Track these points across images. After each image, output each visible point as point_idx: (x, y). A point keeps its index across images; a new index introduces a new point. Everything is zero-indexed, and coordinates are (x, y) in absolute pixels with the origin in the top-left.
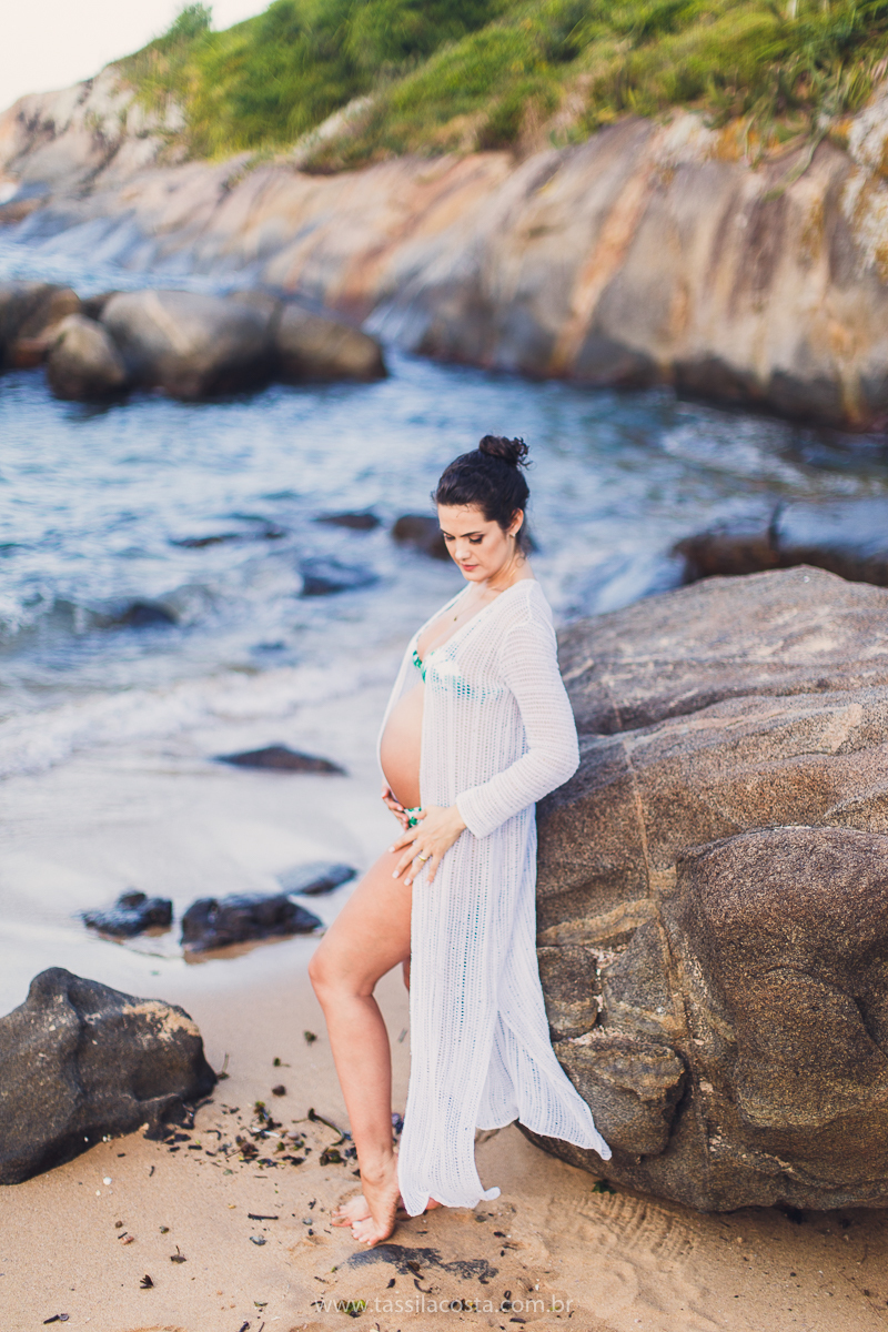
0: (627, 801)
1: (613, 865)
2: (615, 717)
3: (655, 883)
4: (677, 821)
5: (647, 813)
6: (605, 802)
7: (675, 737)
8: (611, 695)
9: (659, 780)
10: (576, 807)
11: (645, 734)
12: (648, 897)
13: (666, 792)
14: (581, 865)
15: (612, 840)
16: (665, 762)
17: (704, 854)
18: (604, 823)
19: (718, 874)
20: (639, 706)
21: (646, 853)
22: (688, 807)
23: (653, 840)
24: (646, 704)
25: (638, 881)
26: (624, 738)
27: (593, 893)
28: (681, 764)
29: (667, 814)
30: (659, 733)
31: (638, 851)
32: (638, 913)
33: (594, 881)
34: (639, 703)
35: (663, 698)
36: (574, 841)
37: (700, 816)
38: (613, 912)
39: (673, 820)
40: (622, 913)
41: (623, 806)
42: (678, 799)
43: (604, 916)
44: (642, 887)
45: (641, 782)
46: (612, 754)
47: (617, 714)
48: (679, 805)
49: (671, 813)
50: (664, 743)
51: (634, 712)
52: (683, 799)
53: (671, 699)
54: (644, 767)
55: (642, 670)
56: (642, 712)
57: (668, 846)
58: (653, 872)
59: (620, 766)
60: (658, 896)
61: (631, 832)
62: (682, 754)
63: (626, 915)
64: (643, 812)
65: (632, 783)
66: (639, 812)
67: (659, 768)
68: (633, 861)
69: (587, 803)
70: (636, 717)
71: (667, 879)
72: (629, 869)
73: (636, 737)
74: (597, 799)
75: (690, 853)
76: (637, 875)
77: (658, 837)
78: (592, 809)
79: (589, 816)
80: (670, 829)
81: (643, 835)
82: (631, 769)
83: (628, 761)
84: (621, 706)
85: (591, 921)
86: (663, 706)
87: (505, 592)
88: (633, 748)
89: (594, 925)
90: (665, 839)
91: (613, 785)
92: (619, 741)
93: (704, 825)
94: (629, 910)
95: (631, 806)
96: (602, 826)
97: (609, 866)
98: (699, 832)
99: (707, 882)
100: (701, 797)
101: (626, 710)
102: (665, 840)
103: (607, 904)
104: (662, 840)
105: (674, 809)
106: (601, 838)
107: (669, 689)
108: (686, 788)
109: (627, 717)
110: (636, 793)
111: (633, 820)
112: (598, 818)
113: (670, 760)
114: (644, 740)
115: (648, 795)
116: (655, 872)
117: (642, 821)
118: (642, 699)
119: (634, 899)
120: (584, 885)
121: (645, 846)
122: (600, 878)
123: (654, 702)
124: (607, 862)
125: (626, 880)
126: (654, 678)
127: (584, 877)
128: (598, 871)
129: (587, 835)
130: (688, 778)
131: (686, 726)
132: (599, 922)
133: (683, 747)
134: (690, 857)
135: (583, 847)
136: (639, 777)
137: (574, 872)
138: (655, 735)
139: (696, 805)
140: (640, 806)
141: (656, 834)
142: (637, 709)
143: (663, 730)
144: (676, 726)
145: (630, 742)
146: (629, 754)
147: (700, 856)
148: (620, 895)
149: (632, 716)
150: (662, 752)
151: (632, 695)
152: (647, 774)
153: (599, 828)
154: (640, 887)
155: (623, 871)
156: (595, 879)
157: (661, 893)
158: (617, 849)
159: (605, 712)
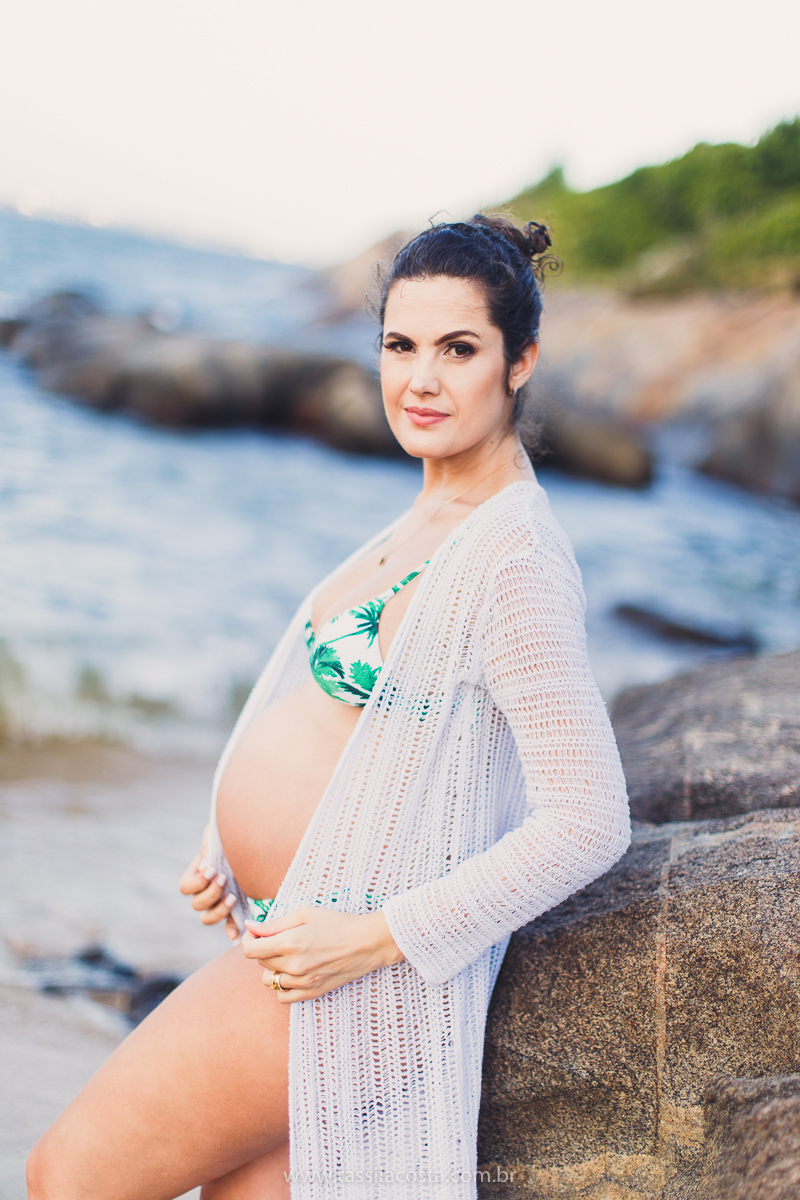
0: (640, 952)
1: (592, 1074)
2: (682, 797)
3: (670, 1128)
4: (730, 1012)
5: (673, 982)
6: (600, 945)
7: (764, 843)
8: (689, 759)
9: (708, 922)
10: (548, 944)
11: (713, 831)
12: (654, 1151)
13: (716, 947)
14: (533, 1059)
15: (601, 1023)
16: (729, 888)
17: (758, 1099)
18: (592, 986)
19: (770, 1160)
20: (728, 785)
21: (661, 1063)
22: (754, 988)
23: (678, 1038)
24: (741, 784)
25: (636, 1116)
26: (677, 833)
27: (553, 1120)
28: (757, 896)
29: (711, 993)
30: (738, 832)
31: (644, 1055)
32: (630, 1180)
33: (555, 1096)
34: (730, 779)
35: (774, 778)
36: (531, 1010)
37: (777, 1011)
38: (585, 1166)
39: (721, 1008)
40: (599, 1170)
41: (632, 960)
42: (736, 967)
43: (567, 1168)
44: (644, 1130)
45: (674, 919)
46: (644, 858)
47: (687, 791)
48: (739, 979)
49: (721, 993)
50: (740, 853)
51: (717, 794)
52: (746, 968)
53: (786, 781)
54: (687, 890)
55: (756, 732)
56: (731, 795)
57: (704, 1057)
58: (667, 1103)
59: (648, 881)
60: (671, 1156)
61: (639, 1016)
62: (764, 875)
63: (608, 1178)
64: (666, 979)
65: (658, 918)
66: (659, 978)
67: (713, 897)
68: (632, 1073)
69: (569, 941)
70: (718, 803)
71: (694, 1125)
72: (623, 1088)
73: (696, 833)
74: (587, 935)
75: (730, 1090)
76: (637, 1103)
77: (690, 1035)
78: (574, 953)
79: (567, 966)
80: (714, 1025)
81: (661, 1026)
82: (662, 890)
83: (664, 874)
84: (697, 780)
85: (540, 1173)
86: (770, 791)
87: (481, 507)
88: (682, 852)
89: (543, 1182)
90: (700, 1042)
91: (621, 914)
92: (667, 836)
93: (782, 1032)
94: (613, 1169)
95: (646, 962)
96: (587, 991)
97: (584, 1074)
98: (770, 1044)
99: (743, 1171)
100: (783, 973)
101: (702, 788)
102: (701, 1045)
103: (576, 1147)
104: (694, 1043)
105: (727, 986)
106: (581, 1014)
107: (790, 765)
108: (756, 948)
109: (703, 800)
110: (659, 937)
111: (644, 991)
112: (581, 974)
113: (739, 884)
114: (709, 840)
115: (682, 946)
116: (672, 1106)
117: (661, 998)
118: (737, 775)
119: (627, 1148)
120: (535, 1099)
121: (661, 1049)
122: (565, 1092)
123: (757, 782)
124: (582, 1065)
125: (615, 1108)
126: (772, 746)
127: (535, 1084)
128: (562, 1078)
129: (556, 1002)
130: (764, 927)
131: (791, 826)
132: (554, 1179)
133: (772, 864)
134: (729, 1099)
135: (544, 1025)
136: (673, 908)
137: (519, 1070)
138: (729, 835)
139: (770, 986)
140: (662, 966)
141: (685, 1029)
142: (723, 790)
143: (746, 829)
144: (772, 824)
145: (682, 839)
146: (673, 860)
147: (750, 1101)
148: (601, 1135)
149: (713, 799)
150: (732, 866)
151: (721, 765)
152: (689, 905)
153: (579, 994)
154: (640, 1128)
155: (609, 1090)
156: (557, 1093)
157: (677, 1151)
158: (605, 1043)
159: (668, 787)
